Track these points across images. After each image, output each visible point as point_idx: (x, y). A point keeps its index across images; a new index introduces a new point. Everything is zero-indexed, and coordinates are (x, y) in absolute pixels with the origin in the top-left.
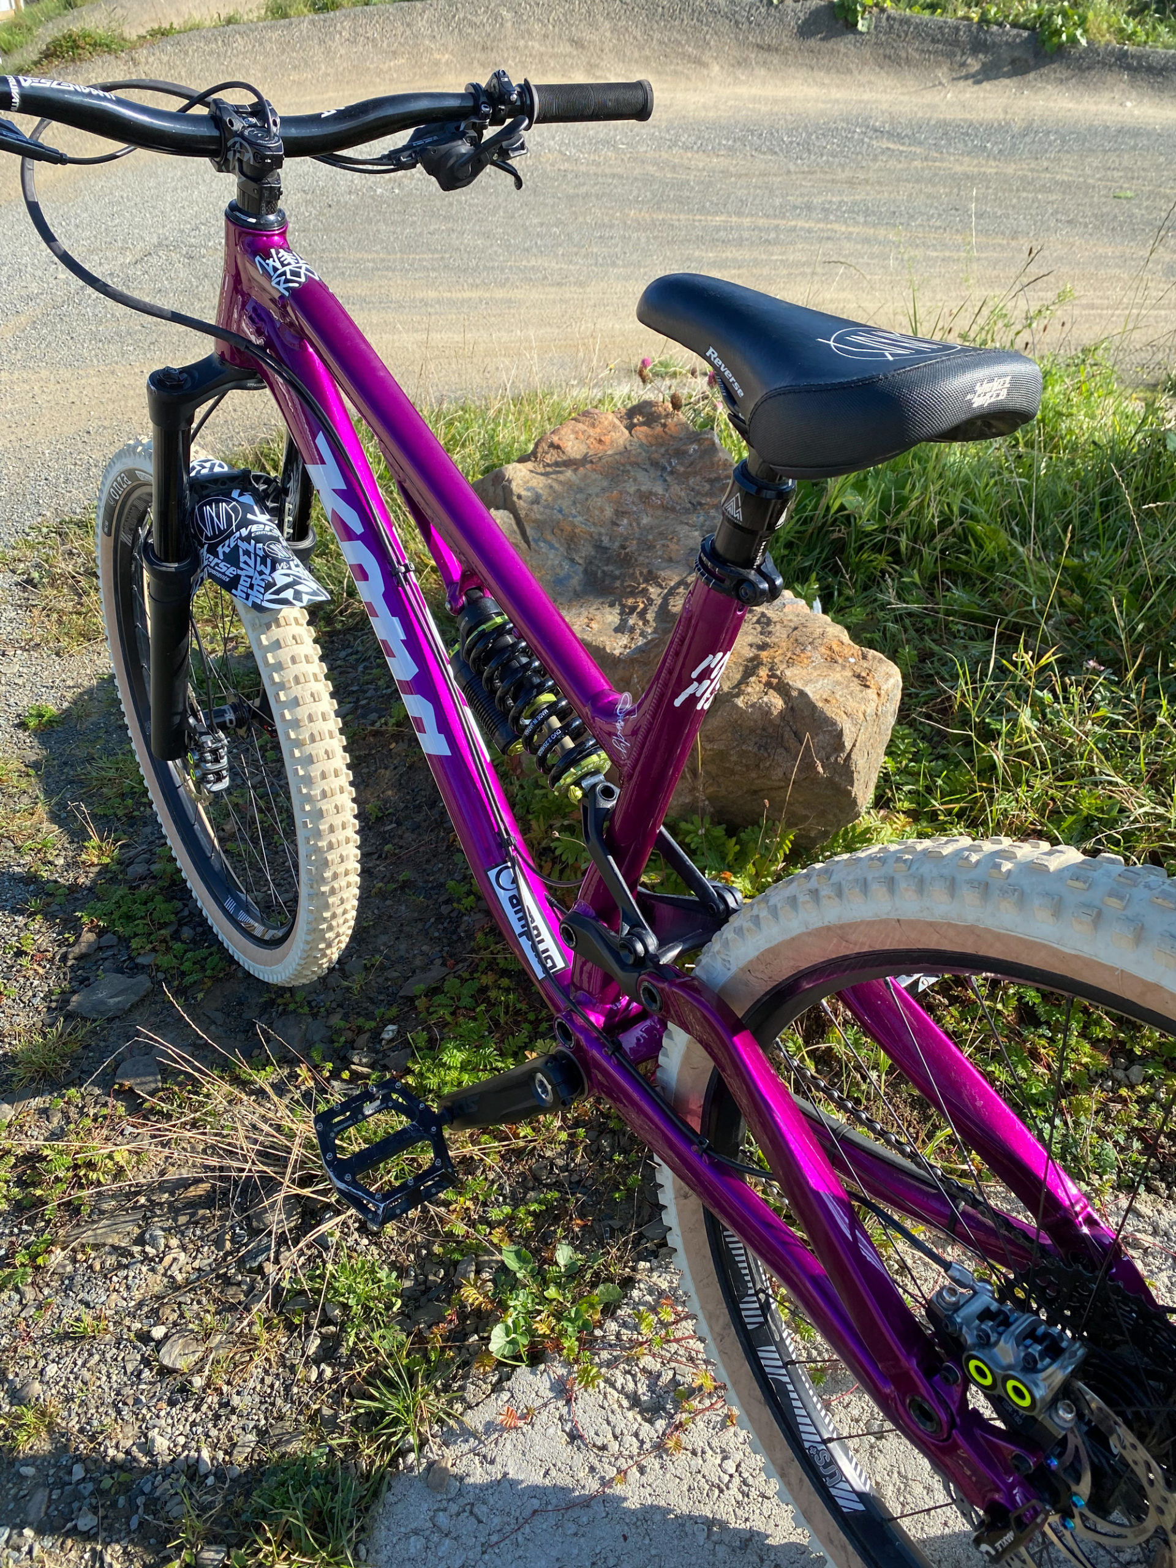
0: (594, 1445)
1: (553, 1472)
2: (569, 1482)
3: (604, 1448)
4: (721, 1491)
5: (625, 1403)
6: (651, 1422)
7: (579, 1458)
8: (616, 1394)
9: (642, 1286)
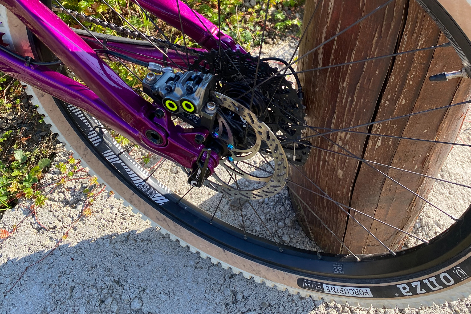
0: (50, 228)
1: (32, 248)
2: (41, 248)
3: (55, 227)
4: (113, 222)
5: (62, 205)
6: (75, 208)
7: (43, 237)
8: (56, 203)
9: (60, 154)
